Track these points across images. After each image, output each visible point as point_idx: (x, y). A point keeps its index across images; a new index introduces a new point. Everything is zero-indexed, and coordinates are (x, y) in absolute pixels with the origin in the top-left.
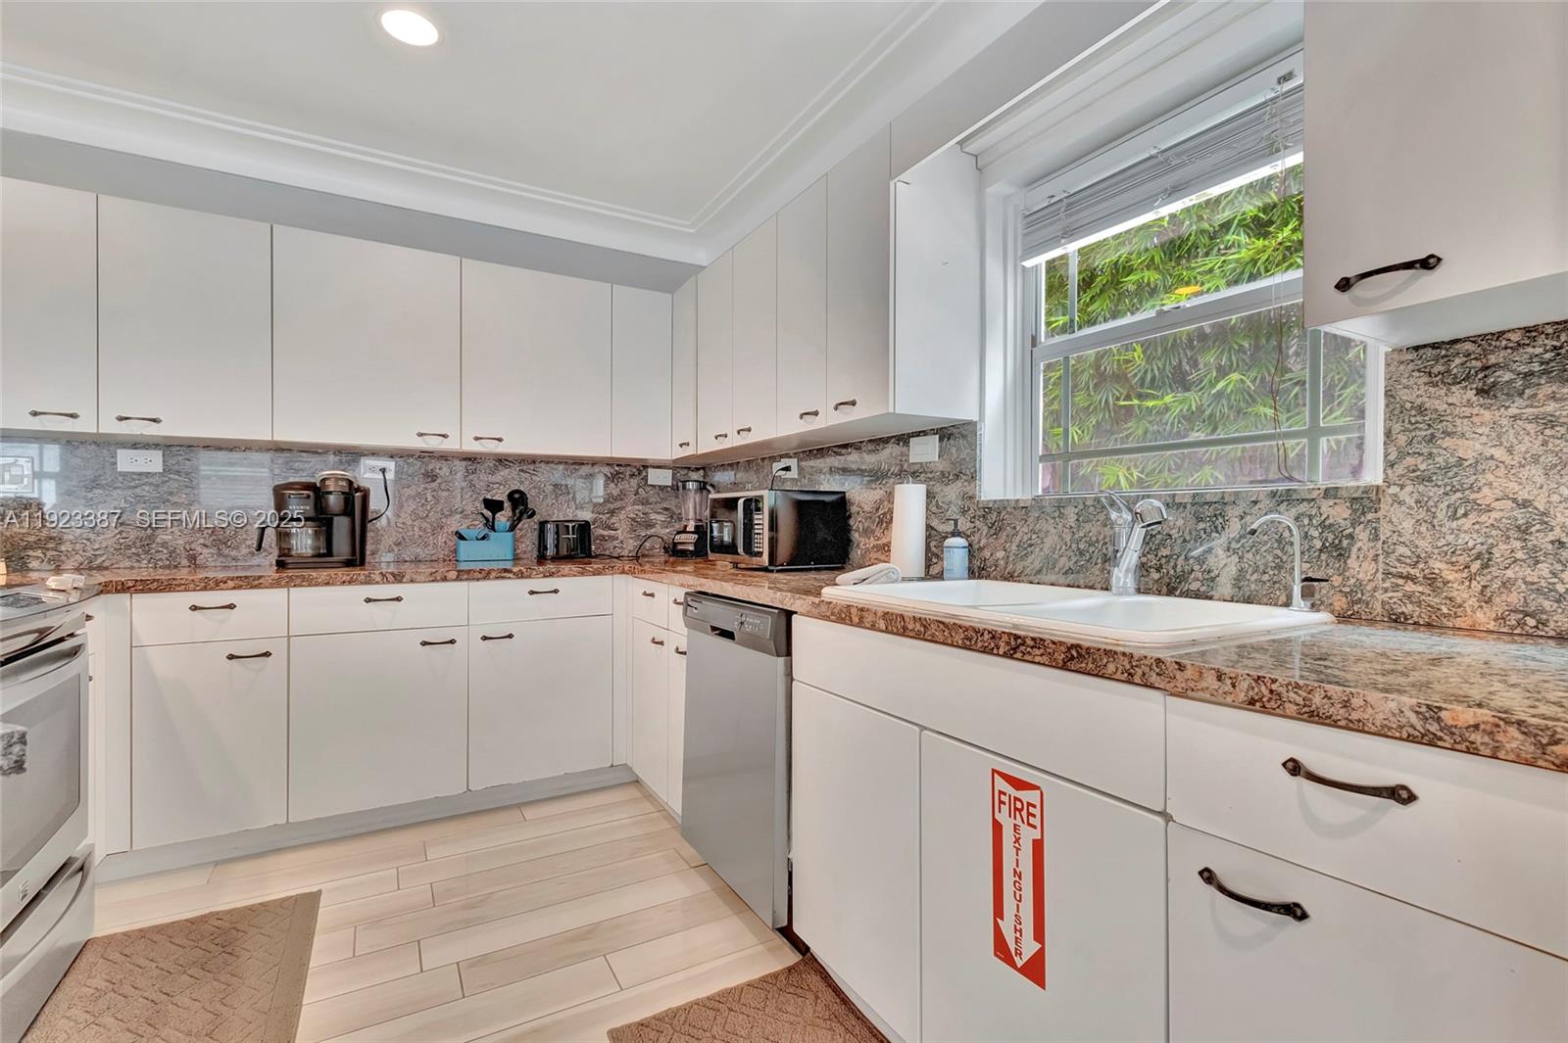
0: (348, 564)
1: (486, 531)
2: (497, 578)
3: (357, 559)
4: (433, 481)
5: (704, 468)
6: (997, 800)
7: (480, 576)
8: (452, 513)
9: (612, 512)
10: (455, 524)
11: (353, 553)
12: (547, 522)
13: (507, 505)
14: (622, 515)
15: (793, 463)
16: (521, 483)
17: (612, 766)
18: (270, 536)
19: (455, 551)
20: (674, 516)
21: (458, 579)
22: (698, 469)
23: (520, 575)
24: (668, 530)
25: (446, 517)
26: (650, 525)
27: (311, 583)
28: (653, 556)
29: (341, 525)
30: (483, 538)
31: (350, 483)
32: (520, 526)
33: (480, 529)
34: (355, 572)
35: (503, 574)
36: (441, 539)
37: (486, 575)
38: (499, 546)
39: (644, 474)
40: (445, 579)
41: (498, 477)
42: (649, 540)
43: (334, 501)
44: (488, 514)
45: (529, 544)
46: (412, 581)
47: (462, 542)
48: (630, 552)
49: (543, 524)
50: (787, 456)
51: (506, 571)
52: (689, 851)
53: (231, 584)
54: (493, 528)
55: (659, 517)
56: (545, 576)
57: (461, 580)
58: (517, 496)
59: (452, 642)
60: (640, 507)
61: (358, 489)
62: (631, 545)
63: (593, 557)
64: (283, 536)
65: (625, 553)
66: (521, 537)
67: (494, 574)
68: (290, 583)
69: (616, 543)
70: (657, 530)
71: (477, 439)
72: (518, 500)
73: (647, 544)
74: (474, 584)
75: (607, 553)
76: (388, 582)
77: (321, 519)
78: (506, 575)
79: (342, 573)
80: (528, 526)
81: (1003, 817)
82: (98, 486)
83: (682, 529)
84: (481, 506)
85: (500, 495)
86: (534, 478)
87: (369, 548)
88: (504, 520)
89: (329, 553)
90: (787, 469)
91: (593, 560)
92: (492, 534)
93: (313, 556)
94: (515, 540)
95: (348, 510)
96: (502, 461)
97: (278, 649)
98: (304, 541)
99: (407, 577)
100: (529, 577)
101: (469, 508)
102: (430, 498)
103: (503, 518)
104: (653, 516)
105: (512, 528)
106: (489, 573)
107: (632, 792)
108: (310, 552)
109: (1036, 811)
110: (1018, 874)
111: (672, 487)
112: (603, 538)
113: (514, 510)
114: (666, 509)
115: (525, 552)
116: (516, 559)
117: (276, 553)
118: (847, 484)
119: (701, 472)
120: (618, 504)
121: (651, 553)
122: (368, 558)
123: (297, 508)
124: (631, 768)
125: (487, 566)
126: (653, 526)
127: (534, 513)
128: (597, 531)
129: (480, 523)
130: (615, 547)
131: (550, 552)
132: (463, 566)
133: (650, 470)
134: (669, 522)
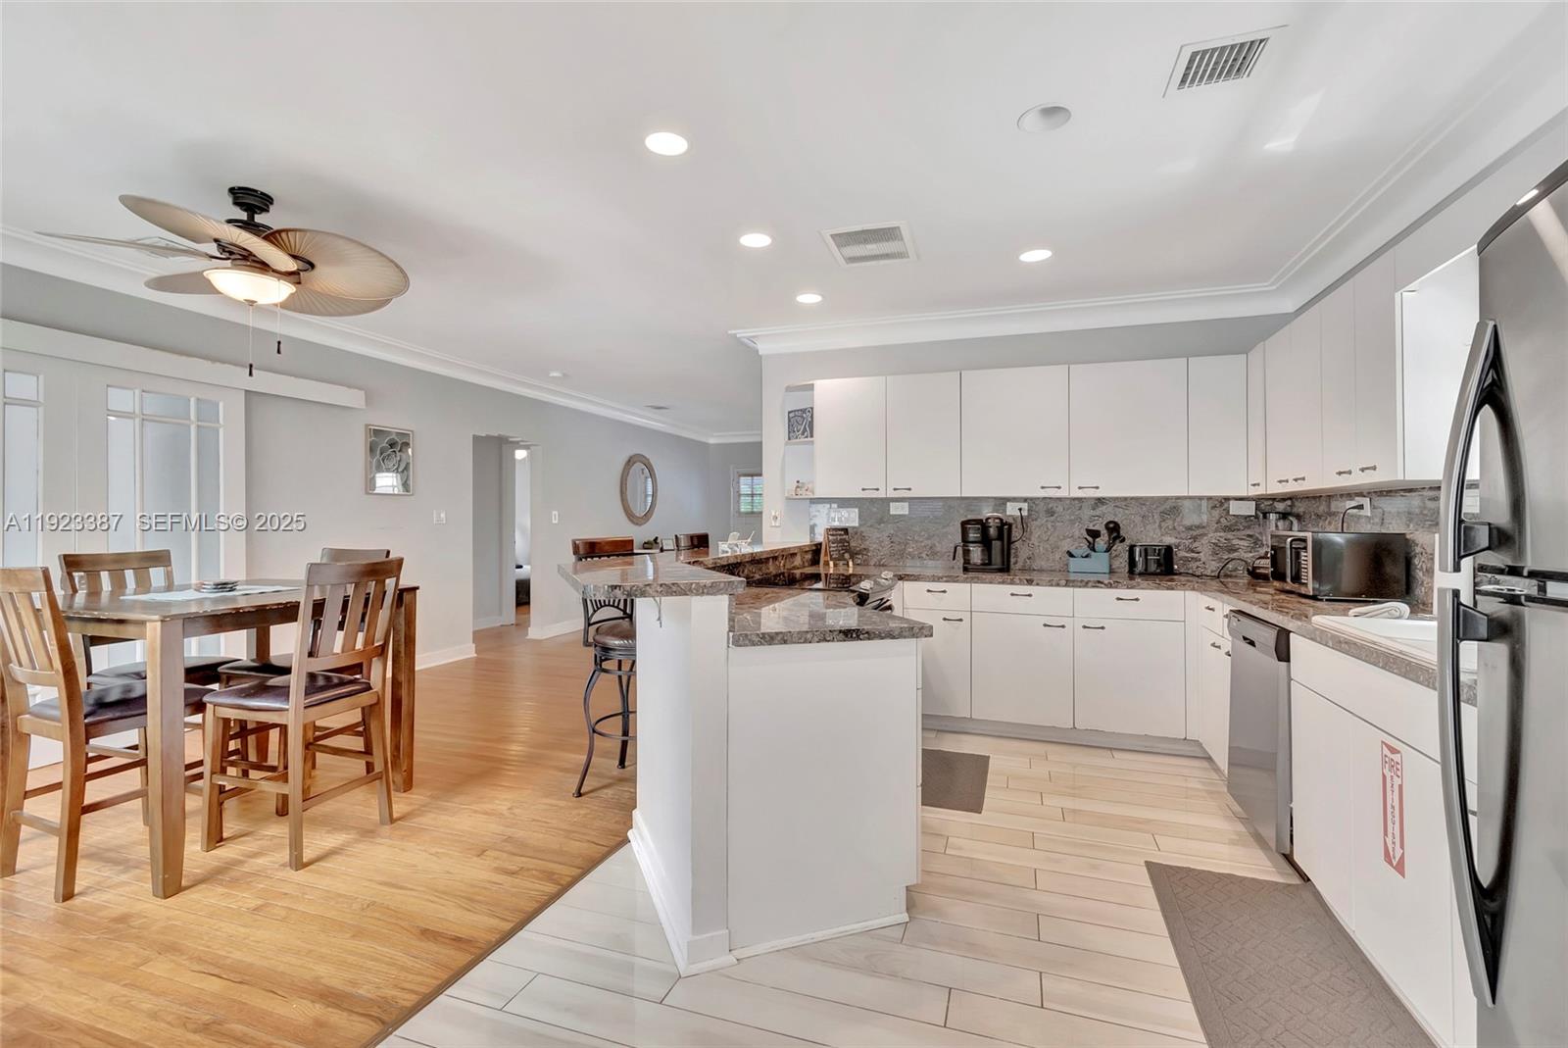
0: (1000, 570)
1: (1089, 551)
2: (1093, 587)
3: (1005, 569)
4: (1052, 516)
5: (1290, 499)
6: (1384, 760)
7: (1079, 584)
8: (1065, 538)
9: (1195, 539)
10: (1066, 545)
11: (1003, 564)
12: (1135, 546)
13: (1104, 532)
14: (1204, 541)
15: (1366, 502)
16: (1115, 515)
17: (1185, 739)
18: (960, 551)
19: (1067, 565)
20: (1257, 543)
21: (1066, 585)
22: (1284, 500)
23: (1110, 586)
24: (1251, 555)
25: (1061, 540)
26: (1232, 549)
27: (983, 582)
28: (1236, 576)
29: (996, 545)
30: (1087, 556)
31: (1001, 520)
32: (1114, 548)
33: (1085, 550)
34: (1005, 576)
35: (1098, 584)
36: (1057, 557)
37: (1086, 584)
38: (1099, 562)
39: (1226, 505)
40: (1058, 585)
41: (1098, 512)
42: (1233, 563)
43: (992, 531)
44: (1090, 539)
45: (1122, 563)
46: (1038, 584)
47: (1072, 559)
48: (1212, 572)
49: (1132, 549)
50: (1361, 495)
51: (1099, 582)
52: (1237, 808)
53: (945, 579)
54: (1094, 550)
55: (1242, 543)
56: (1128, 588)
57: (1069, 586)
58: (1111, 525)
59: (1063, 627)
60: (1222, 534)
61: (1006, 524)
62: (1213, 566)
63: (1176, 574)
64: (966, 552)
65: (1208, 573)
66: (1116, 556)
67: (1090, 584)
68: (971, 581)
69: (1198, 563)
70: (1241, 554)
71: (1080, 488)
72: (1114, 529)
73: (1230, 566)
74: (1077, 590)
75: (1190, 571)
76: (1024, 584)
77: (986, 542)
78: (1099, 585)
79: (998, 576)
80: (1121, 548)
81: (1386, 771)
82: (884, 522)
83: (1262, 555)
84: (1085, 533)
85: (1100, 527)
86: (1127, 512)
87: (1012, 560)
88: (1102, 543)
89: (990, 564)
90: (1360, 507)
91: (1176, 577)
92: (1093, 553)
93: (982, 564)
94: (1111, 558)
95: (1000, 537)
96: (1100, 501)
97: (966, 617)
98: (976, 554)
99: (1035, 582)
100: (1116, 588)
101: (1077, 534)
102: (1050, 527)
103: (1101, 543)
104: (1235, 542)
105: (1108, 550)
106: (1087, 583)
107: (1205, 764)
108: (979, 562)
109: (1399, 767)
110: (1393, 807)
111: (1256, 517)
112: (1187, 560)
113: (1110, 536)
114: (1249, 536)
115: (1119, 568)
116: (1112, 572)
117: (962, 561)
118: (1411, 526)
119: (1289, 502)
120: (1200, 531)
121: (1234, 574)
122: (1012, 566)
123: (973, 535)
124: (1201, 744)
125: (1086, 578)
126: (1236, 550)
127: (1123, 540)
128: (1180, 554)
129: (1085, 545)
130: (1198, 567)
131: (1140, 567)
132: (1072, 577)
133: (1231, 502)
134: (1253, 548)
